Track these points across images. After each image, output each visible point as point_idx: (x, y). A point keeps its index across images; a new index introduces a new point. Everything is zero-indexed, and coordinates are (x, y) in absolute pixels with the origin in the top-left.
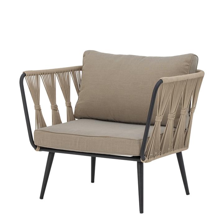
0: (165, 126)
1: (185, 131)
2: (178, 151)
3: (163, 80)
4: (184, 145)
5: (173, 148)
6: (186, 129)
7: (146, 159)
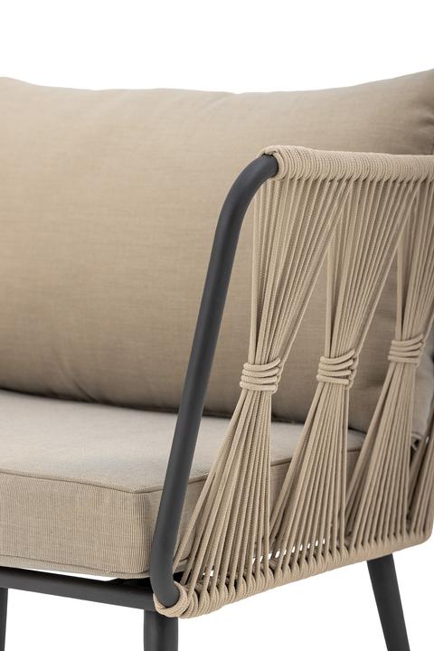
0: (302, 422)
1: (413, 452)
2: (377, 551)
3: (277, 156)
4: (409, 518)
5: (349, 535)
6: (417, 442)
7: (186, 599)
